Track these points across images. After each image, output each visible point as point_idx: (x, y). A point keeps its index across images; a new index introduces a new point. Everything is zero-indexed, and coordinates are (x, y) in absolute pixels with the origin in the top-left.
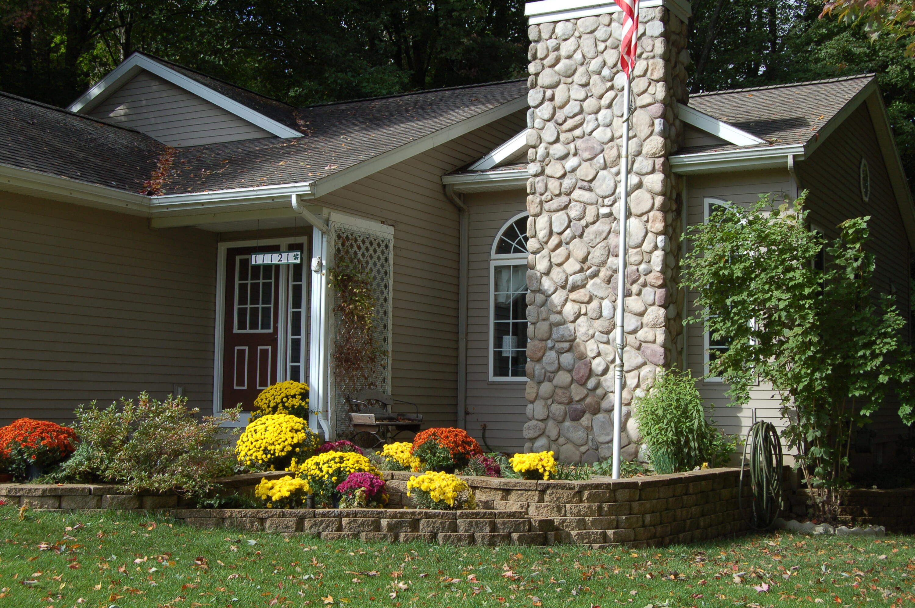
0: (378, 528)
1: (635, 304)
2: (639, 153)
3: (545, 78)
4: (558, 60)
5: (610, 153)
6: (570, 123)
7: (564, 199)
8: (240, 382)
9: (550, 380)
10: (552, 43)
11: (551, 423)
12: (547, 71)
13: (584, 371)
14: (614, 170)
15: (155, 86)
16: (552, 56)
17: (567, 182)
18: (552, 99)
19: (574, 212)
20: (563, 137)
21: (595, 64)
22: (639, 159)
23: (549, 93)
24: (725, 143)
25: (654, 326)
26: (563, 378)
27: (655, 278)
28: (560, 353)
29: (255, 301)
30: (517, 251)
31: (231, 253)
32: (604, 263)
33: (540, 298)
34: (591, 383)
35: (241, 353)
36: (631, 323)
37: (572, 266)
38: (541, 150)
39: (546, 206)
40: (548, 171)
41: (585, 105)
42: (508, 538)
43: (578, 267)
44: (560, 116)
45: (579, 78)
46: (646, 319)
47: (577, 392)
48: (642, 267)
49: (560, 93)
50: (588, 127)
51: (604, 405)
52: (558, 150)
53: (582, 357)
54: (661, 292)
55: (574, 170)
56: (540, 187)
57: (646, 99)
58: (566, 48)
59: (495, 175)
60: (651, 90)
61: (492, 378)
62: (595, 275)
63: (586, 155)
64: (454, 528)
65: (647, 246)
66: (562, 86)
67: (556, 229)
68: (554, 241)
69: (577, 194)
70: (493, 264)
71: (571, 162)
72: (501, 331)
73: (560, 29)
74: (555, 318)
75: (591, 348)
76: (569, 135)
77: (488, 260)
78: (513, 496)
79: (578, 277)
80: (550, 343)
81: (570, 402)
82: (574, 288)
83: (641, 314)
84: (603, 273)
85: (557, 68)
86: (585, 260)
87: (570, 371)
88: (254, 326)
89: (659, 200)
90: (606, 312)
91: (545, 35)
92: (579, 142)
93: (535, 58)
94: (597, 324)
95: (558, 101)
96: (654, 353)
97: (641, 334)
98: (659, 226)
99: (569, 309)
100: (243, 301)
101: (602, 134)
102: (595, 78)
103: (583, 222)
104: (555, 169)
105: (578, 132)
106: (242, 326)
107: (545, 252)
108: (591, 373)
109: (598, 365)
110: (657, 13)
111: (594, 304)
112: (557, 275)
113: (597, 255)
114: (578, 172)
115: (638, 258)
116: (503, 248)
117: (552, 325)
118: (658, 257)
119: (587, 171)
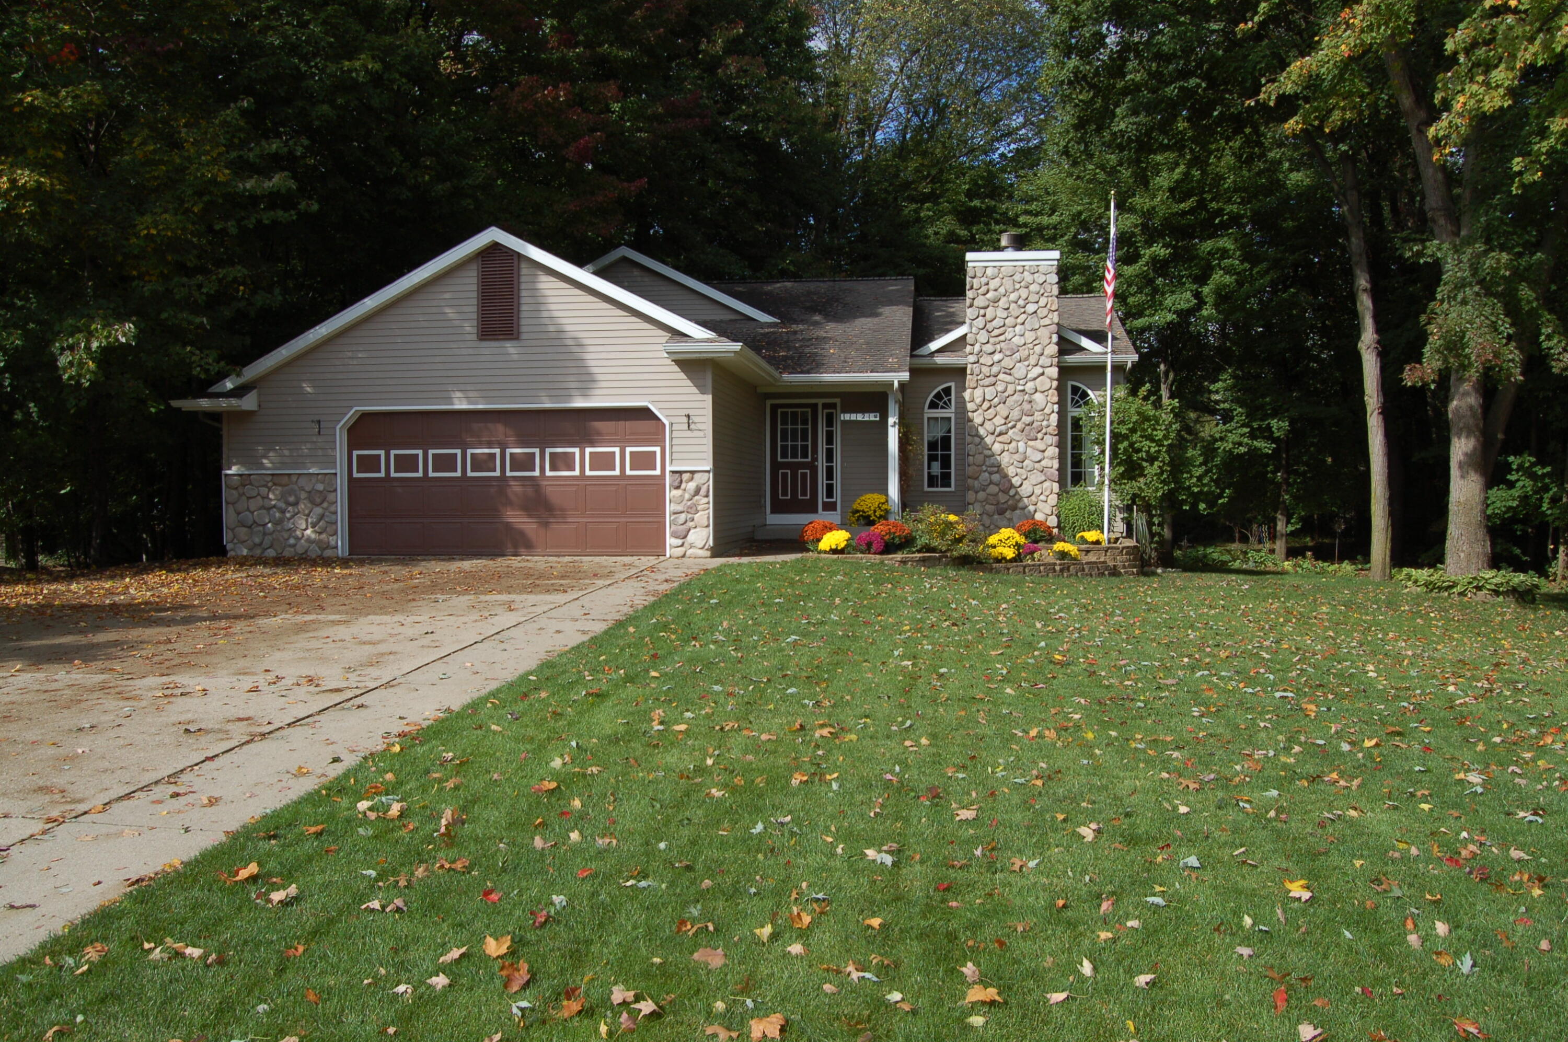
0: (1055, 571)
1: (1039, 445)
2: (1042, 354)
3: (980, 302)
4: (988, 291)
5: (1023, 353)
6: (996, 332)
7: (992, 380)
8: (785, 494)
9: (984, 490)
10: (984, 280)
11: (985, 517)
12: (981, 297)
13: (1007, 485)
14: (1026, 363)
15: (636, 272)
16: (984, 289)
17: (995, 369)
18: (984, 316)
19: (1000, 388)
20: (992, 340)
21: (1013, 297)
22: (1042, 358)
23: (982, 312)
24: (1082, 349)
25: (1052, 458)
26: (993, 489)
27: (1053, 428)
28: (991, 474)
29: (794, 439)
30: (942, 408)
31: (774, 408)
32: (1020, 420)
33: (977, 440)
34: (1012, 492)
35: (785, 476)
36: (1039, 456)
37: (999, 420)
38: (977, 348)
39: (981, 383)
40: (981, 361)
41: (1007, 321)
43: (1003, 421)
44: (990, 326)
45: (1003, 303)
46: (1046, 454)
47: (1003, 498)
48: (1045, 423)
49: (990, 312)
50: (1008, 335)
51: (1020, 505)
52: (989, 348)
53: (1006, 476)
54: (1056, 439)
55: (1000, 361)
56: (976, 371)
57: (1047, 321)
58: (993, 284)
59: (940, 360)
60: (1050, 316)
61: (926, 489)
62: (1014, 426)
63: (1008, 353)
64: (1083, 570)
65: (1047, 411)
66: (990, 308)
67: (987, 397)
68: (986, 405)
69: (1001, 376)
70: (926, 416)
71: (997, 357)
72: (932, 458)
73: (989, 272)
74: (987, 452)
75: (1011, 471)
76: (997, 340)
77: (922, 414)
78: (1091, 554)
79: (1004, 428)
80: (984, 468)
81: (998, 503)
82: (1000, 434)
83: (1044, 451)
84: (1020, 426)
85: (988, 296)
86: (1007, 418)
87: (997, 485)
88: (794, 456)
89: (1055, 384)
90: (1021, 450)
91: (979, 274)
92: (1002, 344)
93: (972, 288)
94: (1016, 457)
95: (988, 317)
96: (1052, 474)
97: (1043, 463)
98: (1056, 399)
99: (997, 448)
100: (784, 439)
101: (1017, 340)
102: (1013, 306)
103: (1006, 394)
104: (985, 360)
105: (1002, 338)
106: (784, 455)
107: (980, 411)
108: (1012, 486)
109: (1016, 481)
110: (1054, 269)
111: (1014, 444)
112: (989, 425)
113: (1015, 414)
114: (1003, 363)
115: (1041, 418)
116: (933, 405)
117: (986, 456)
118: (1054, 418)
119: (1008, 363)
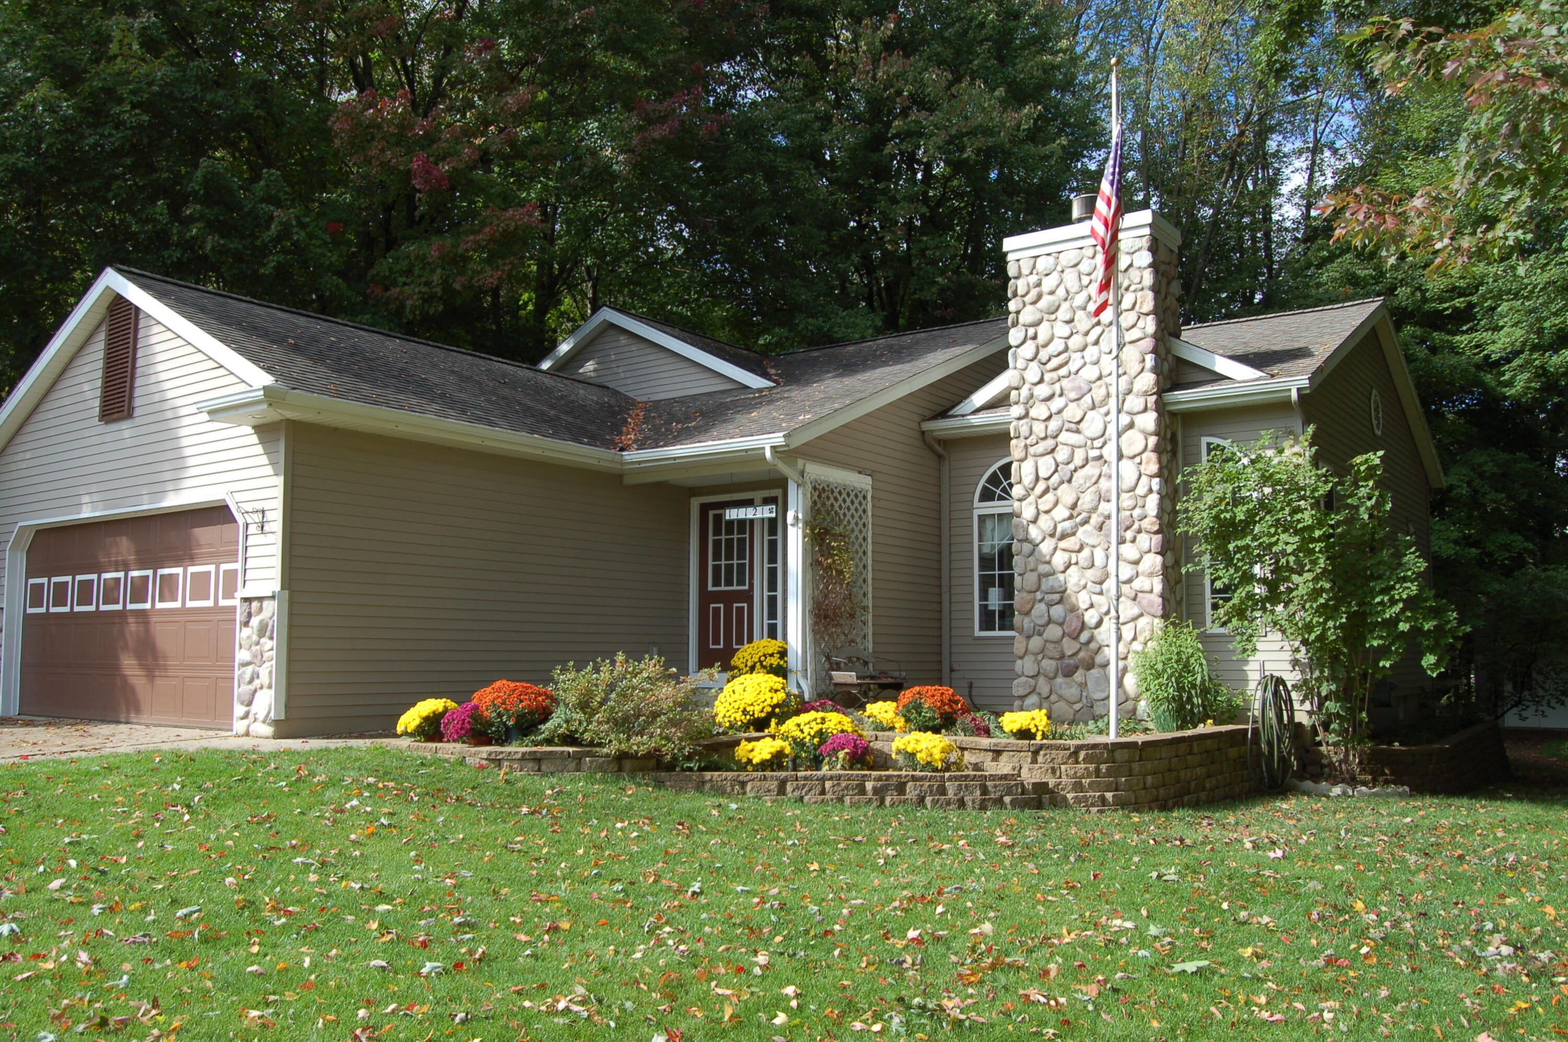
0: (863, 791)
1: (1129, 552)
2: (1130, 392)
3: (1027, 316)
4: (1039, 297)
5: (1099, 393)
6: (1055, 362)
7: (1050, 443)
8: (717, 642)
9: (1040, 634)
10: (1033, 279)
11: (1041, 680)
12: (1029, 308)
13: (1076, 624)
14: (1103, 410)
15: (623, 340)
16: (1033, 293)
17: (1053, 425)
18: (1035, 338)
19: (1062, 454)
20: (1047, 377)
21: (1080, 300)
22: (1129, 398)
23: (1031, 331)
24: (1220, 378)
25: (1151, 575)
26: (1053, 632)
27: (1151, 523)
28: (1050, 605)
29: (729, 557)
30: (1001, 498)
31: (705, 509)
32: (1095, 509)
33: (1027, 547)
34: (1084, 637)
35: (717, 610)
36: (1126, 571)
37: (1061, 512)
38: (1024, 392)
39: (1032, 450)
40: (1033, 413)
41: (1071, 342)
42: (1000, 800)
43: (1067, 513)
44: (1044, 355)
45: (1063, 314)
46: (1141, 567)
47: (1069, 647)
48: (1137, 512)
49: (1043, 331)
50: (1073, 367)
51: (1099, 659)
52: (1042, 391)
53: (1074, 609)
54: (1157, 539)
55: (1060, 412)
56: (1024, 430)
57: (1135, 334)
58: (1048, 284)
59: (976, 420)
60: (1141, 324)
61: (978, 633)
62: (1086, 522)
63: (1073, 395)
64: (942, 791)
65: (1141, 490)
66: (1045, 324)
67: (1043, 474)
68: (1041, 486)
69: (1064, 437)
70: (976, 513)
71: (1057, 403)
72: (986, 583)
73: (1042, 264)
74: (1043, 568)
75: (1083, 600)
76: (1054, 375)
77: (971, 509)
78: (1004, 757)
79: (1068, 525)
80: (1039, 595)
81: (1062, 657)
82: (1063, 537)
83: (1136, 563)
84: (1095, 519)
85: (1039, 305)
86: (1074, 506)
87: (1061, 624)
88: (729, 582)
89: (1153, 440)
90: (1099, 560)
91: (1025, 271)
92: (1065, 382)
93: (1015, 295)
94: (1089, 573)
95: (1041, 339)
96: (1151, 604)
97: (1137, 584)
98: (1154, 468)
99: (1059, 560)
100: (717, 557)
101: (1090, 373)
102: (1080, 314)
103: (1071, 467)
104: (1039, 411)
105: (1063, 372)
106: (717, 583)
107: (1031, 499)
108: (1083, 626)
109: (1091, 618)
110: (1145, 242)
111: (1086, 552)
112: (1045, 523)
113: (1087, 501)
114: (1064, 414)
115: (1131, 503)
116: (987, 496)
117: (1040, 576)
118: (1153, 502)
119: (1073, 412)
